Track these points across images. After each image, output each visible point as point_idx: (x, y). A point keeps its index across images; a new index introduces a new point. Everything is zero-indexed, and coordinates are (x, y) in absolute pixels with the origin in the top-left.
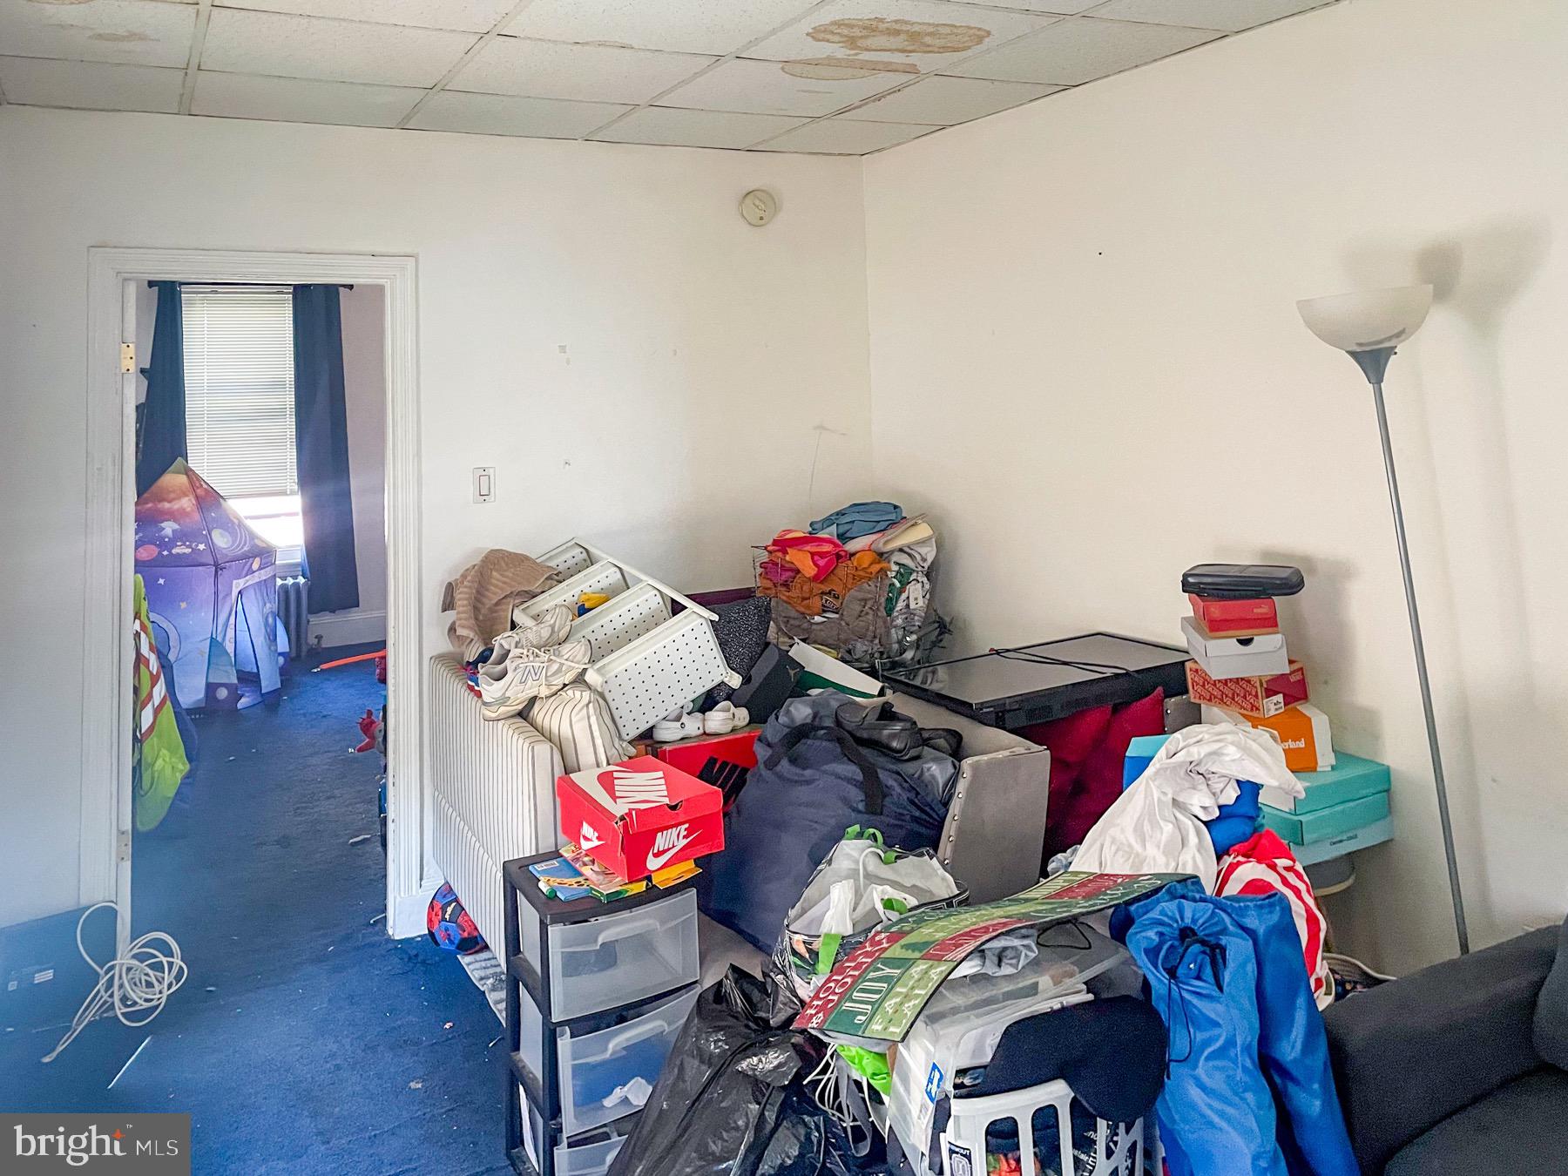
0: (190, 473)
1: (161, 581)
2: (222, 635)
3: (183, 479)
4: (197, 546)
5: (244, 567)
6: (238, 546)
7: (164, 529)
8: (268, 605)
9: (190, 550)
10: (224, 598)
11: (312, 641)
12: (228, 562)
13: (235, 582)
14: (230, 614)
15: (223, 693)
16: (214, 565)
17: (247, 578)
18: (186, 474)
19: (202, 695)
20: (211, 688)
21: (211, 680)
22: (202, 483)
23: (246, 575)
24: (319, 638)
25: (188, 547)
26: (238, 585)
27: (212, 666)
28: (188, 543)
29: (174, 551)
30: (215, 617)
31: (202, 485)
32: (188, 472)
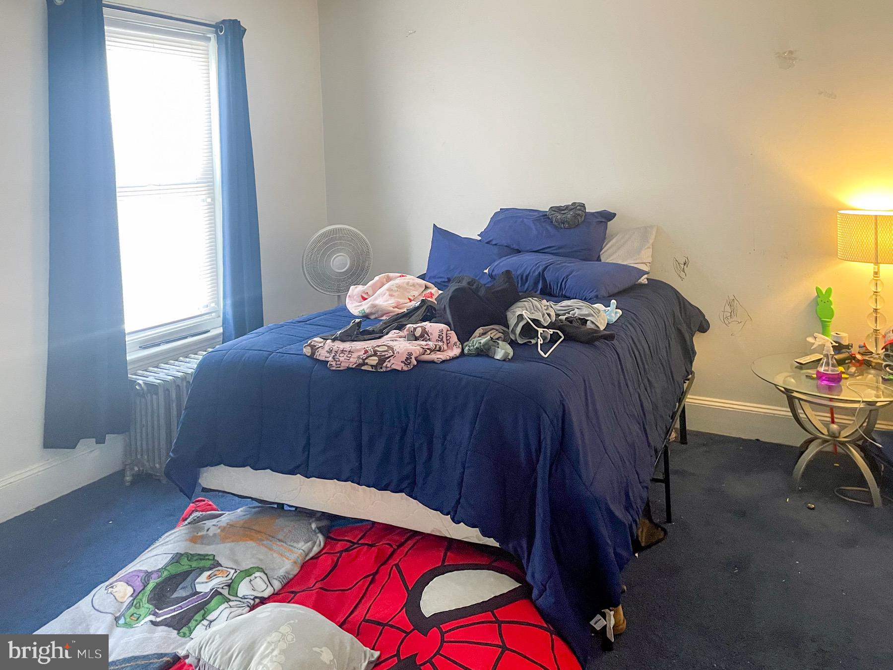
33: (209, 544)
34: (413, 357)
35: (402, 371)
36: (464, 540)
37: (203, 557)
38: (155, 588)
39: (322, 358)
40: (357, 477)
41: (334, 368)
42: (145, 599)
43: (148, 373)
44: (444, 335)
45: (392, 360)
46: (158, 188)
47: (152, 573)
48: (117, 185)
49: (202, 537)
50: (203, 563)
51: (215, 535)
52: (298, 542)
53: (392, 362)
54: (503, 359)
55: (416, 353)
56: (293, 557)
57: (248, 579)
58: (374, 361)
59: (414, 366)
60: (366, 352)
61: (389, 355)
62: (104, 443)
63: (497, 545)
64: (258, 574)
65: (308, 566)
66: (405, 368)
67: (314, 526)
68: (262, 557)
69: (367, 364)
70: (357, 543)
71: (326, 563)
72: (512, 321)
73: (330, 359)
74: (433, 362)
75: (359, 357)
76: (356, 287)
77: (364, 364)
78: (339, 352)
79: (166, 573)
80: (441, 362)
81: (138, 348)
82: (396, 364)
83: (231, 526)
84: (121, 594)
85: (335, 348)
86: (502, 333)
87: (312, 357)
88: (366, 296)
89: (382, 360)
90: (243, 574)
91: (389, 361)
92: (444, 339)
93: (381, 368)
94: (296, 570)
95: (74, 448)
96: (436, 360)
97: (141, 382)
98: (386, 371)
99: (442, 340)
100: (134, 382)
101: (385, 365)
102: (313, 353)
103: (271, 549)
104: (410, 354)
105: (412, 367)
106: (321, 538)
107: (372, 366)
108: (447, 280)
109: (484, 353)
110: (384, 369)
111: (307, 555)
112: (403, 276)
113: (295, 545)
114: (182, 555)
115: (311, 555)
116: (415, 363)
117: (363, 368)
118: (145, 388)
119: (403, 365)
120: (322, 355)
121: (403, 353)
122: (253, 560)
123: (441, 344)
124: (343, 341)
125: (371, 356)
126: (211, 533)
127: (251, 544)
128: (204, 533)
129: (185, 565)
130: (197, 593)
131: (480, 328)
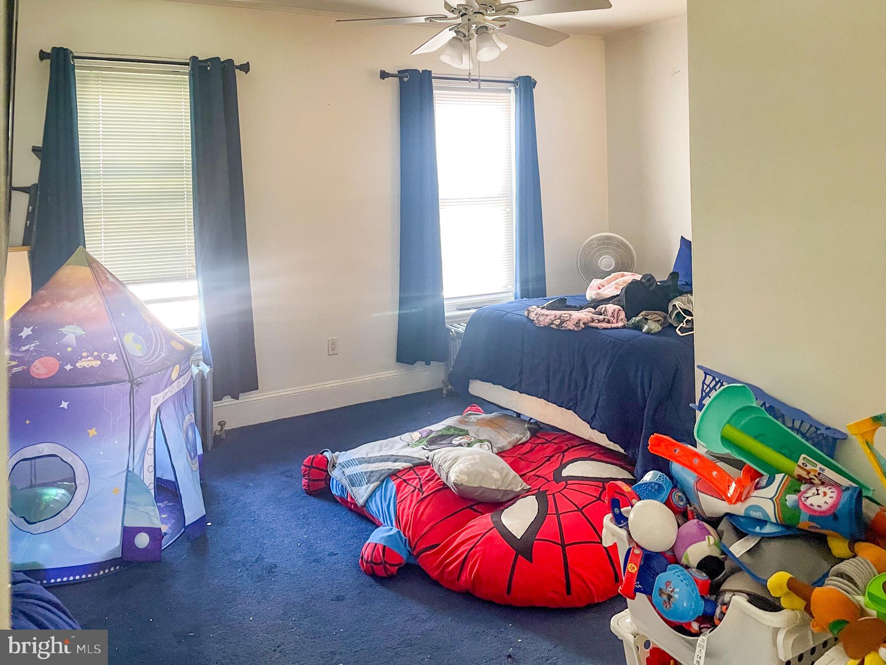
0: (94, 265)
1: (64, 405)
2: (139, 466)
3: (85, 271)
4: (108, 356)
5: (163, 377)
6: (153, 354)
7: (66, 335)
8: (187, 418)
9: (99, 363)
10: (142, 419)
11: (216, 428)
12: (144, 376)
13: (153, 398)
14: (148, 437)
15: (142, 541)
16: (129, 382)
17: (167, 390)
18: (90, 266)
19: (117, 543)
20: (129, 534)
21: (127, 524)
22: (109, 276)
23: (166, 387)
24: (222, 424)
25: (96, 358)
26: (157, 400)
27: (127, 505)
28: (96, 354)
29: (78, 365)
30: (132, 446)
31: (107, 279)
32: (91, 262)
33: (468, 425)
34: (581, 323)
35: (573, 330)
36: (607, 446)
37: (462, 430)
38: (432, 437)
39: (532, 318)
40: (545, 396)
41: (537, 325)
42: (425, 441)
43: (459, 326)
44: (616, 313)
45: (568, 323)
46: (470, 200)
47: (433, 431)
48: (440, 197)
49: (466, 422)
50: (461, 433)
51: (473, 422)
52: (515, 433)
53: (568, 324)
54: (647, 332)
55: (584, 319)
56: (510, 440)
57: (480, 443)
58: (557, 322)
59: (583, 329)
60: (556, 316)
61: (567, 319)
62: (430, 365)
63: (622, 451)
64: (486, 443)
65: (516, 447)
66: (576, 329)
67: (526, 426)
68: (492, 436)
69: (553, 324)
70: (550, 442)
71: (527, 448)
72: (670, 309)
73: (535, 319)
74: (597, 328)
75: (550, 319)
76: (596, 281)
77: (552, 324)
78: (541, 315)
79: (440, 433)
80: (603, 329)
81: (455, 309)
82: (570, 326)
83: (483, 419)
84: (415, 436)
85: (539, 312)
86: (662, 317)
87: (527, 317)
88: (600, 287)
89: (562, 322)
90: (478, 441)
91: (566, 323)
92: (615, 316)
93: (562, 327)
94: (509, 447)
95: (412, 364)
96: (599, 327)
97: (453, 330)
98: (565, 330)
99: (613, 317)
100: (449, 330)
101: (563, 325)
102: (528, 315)
103: (499, 433)
104: (580, 320)
105: (581, 329)
106: (528, 434)
107: (557, 325)
108: (685, 283)
109: (638, 327)
110: (564, 328)
111: (518, 441)
112: (634, 275)
113: (514, 435)
114: (451, 427)
115: (521, 442)
116: (583, 326)
117: (551, 326)
118: (455, 335)
119: (574, 326)
120: (532, 316)
121: (575, 319)
122: (487, 436)
123: (612, 319)
124: (548, 309)
125: (558, 319)
126: (471, 421)
127: (489, 428)
128: (468, 420)
129: (452, 432)
130: (451, 443)
131: (644, 312)
